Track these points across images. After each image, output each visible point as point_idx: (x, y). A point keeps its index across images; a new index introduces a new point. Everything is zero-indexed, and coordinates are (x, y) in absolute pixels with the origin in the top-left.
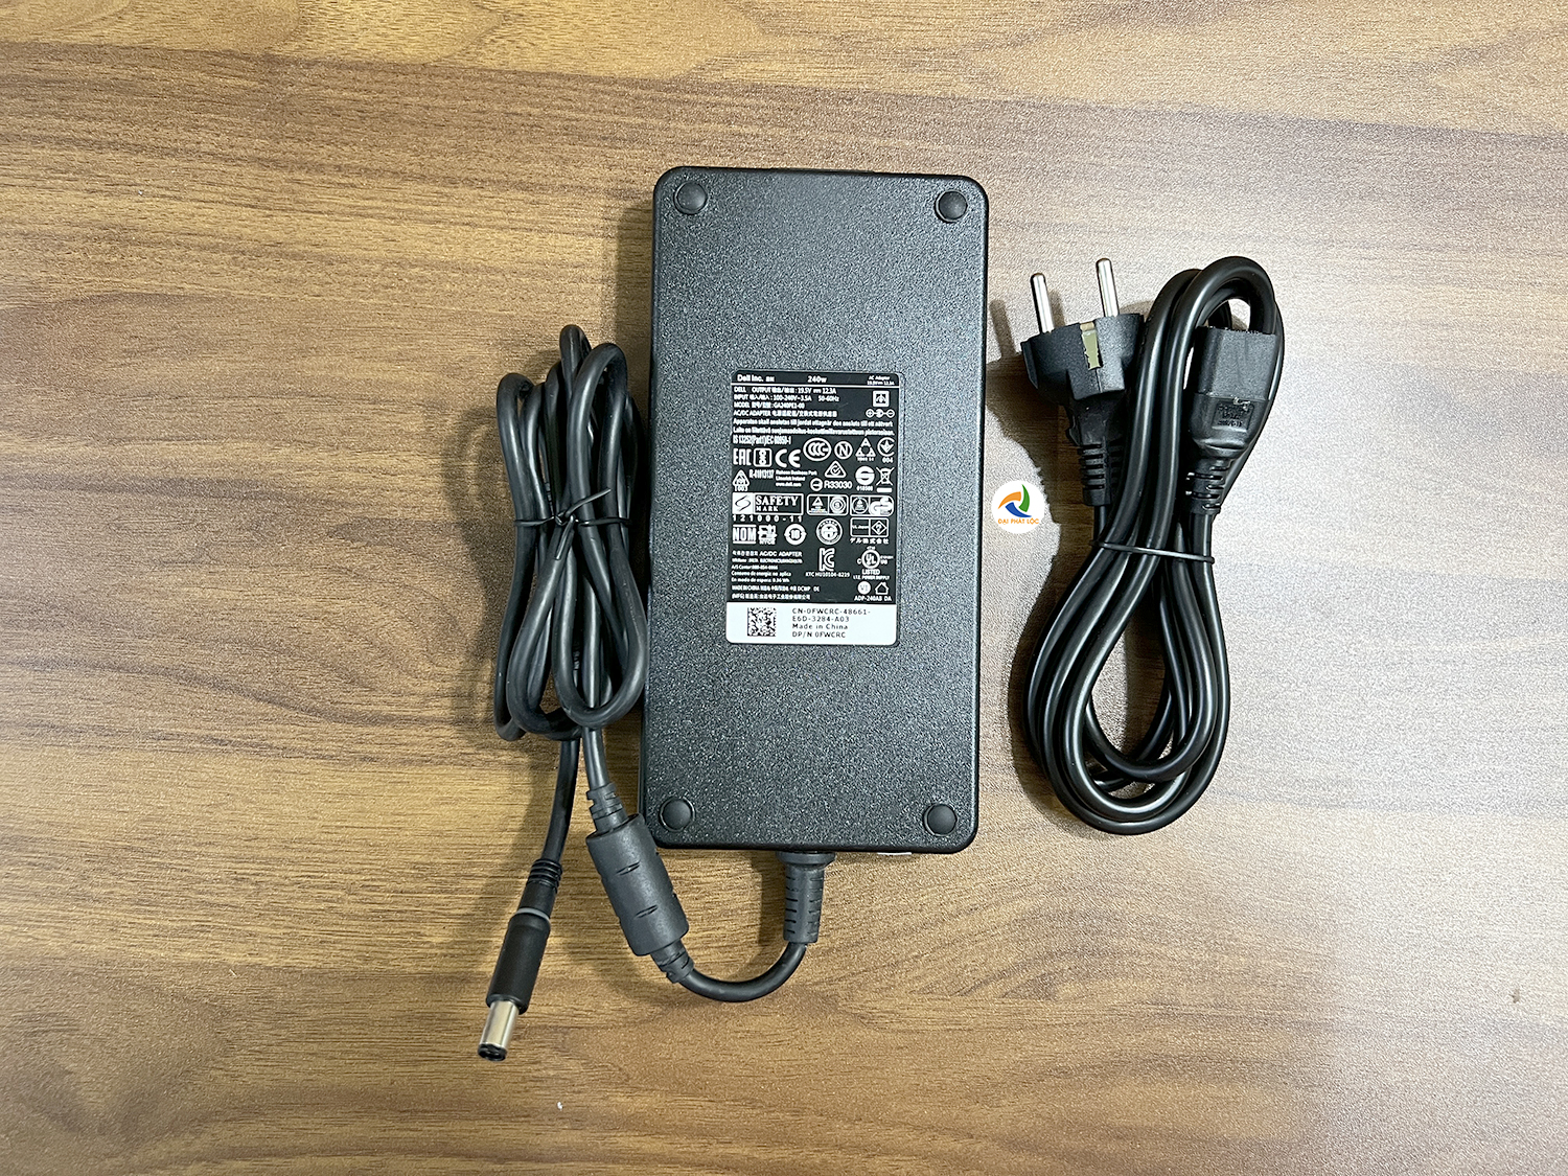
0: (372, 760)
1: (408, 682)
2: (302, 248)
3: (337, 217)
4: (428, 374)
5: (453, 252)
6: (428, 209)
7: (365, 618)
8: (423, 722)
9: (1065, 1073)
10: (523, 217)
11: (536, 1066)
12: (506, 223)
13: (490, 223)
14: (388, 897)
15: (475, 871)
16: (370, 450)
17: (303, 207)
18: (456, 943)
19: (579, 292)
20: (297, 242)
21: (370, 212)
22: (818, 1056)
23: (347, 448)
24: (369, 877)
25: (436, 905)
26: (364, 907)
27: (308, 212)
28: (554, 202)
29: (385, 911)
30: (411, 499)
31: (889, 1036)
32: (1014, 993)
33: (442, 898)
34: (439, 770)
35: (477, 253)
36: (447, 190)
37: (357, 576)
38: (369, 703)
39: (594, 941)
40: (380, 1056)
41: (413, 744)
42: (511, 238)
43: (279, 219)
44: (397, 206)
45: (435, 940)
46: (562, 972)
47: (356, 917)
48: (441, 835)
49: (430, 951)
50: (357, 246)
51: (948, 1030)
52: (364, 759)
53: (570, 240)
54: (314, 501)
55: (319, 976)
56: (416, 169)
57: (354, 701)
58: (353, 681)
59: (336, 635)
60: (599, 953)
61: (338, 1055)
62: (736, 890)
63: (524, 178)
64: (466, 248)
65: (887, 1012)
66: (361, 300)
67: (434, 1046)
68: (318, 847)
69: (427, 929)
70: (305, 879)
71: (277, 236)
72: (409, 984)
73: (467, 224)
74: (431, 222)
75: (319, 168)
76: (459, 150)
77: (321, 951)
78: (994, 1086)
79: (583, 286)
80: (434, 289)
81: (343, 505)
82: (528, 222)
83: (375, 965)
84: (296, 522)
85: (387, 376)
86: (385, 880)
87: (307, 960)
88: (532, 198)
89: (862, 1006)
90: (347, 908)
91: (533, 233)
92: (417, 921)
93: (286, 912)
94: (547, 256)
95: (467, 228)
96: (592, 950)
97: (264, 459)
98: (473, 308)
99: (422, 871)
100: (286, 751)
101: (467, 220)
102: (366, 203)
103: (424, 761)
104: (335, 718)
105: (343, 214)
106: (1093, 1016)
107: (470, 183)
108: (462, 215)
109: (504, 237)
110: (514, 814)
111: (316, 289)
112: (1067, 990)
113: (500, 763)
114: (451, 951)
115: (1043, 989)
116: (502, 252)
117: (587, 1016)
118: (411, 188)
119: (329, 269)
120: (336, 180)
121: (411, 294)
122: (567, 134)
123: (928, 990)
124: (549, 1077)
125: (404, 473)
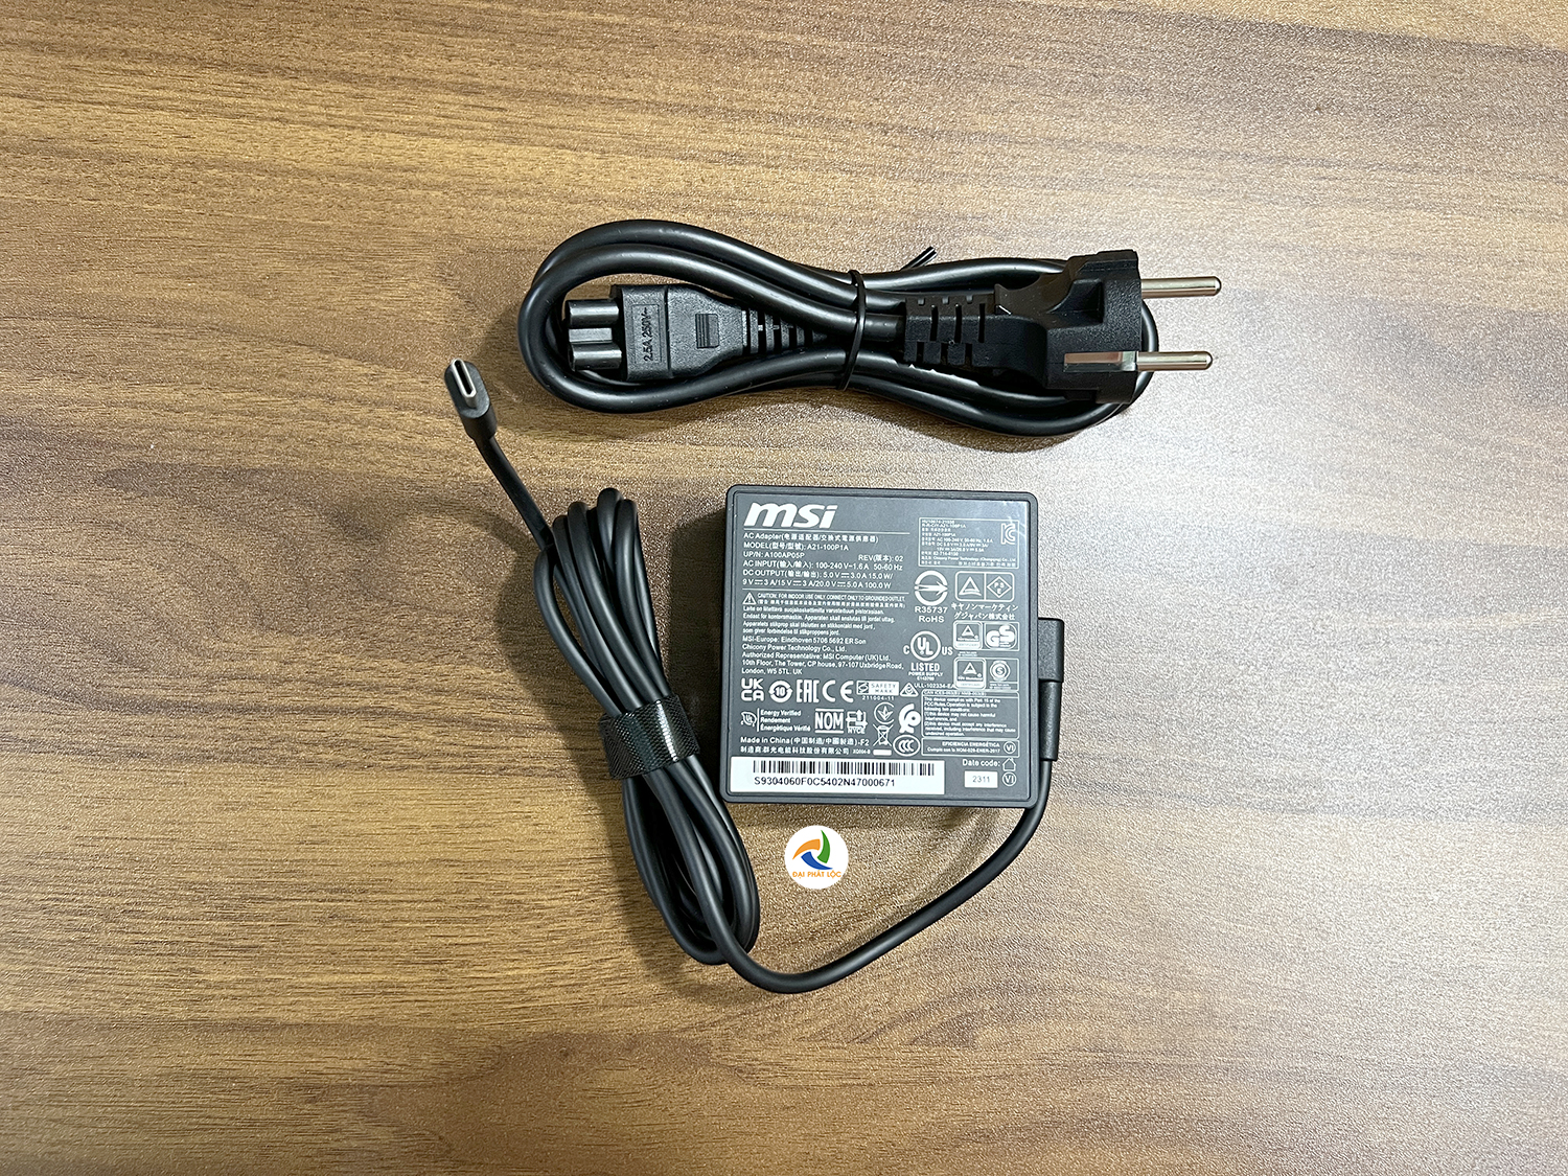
0: (142, 755)
1: (188, 660)
2: (76, 143)
3: (119, 108)
4: (224, 293)
5: (259, 151)
6: (231, 101)
7: (138, 583)
8: (206, 710)
9: (987, 1137)
10: (343, 113)
11: (337, 1136)
12: (323, 119)
13: (305, 119)
14: (155, 924)
15: (264, 892)
16: (150, 382)
17: (80, 97)
18: (239, 981)
19: (410, 201)
20: (71, 138)
21: (160, 103)
22: (684, 1119)
23: (123, 379)
24: (132, 900)
25: (215, 934)
26: (125, 937)
27: (86, 103)
28: (383, 96)
29: (152, 942)
30: (200, 441)
31: (774, 1094)
32: (925, 1039)
33: (222, 926)
34: (225, 768)
35: (286, 154)
36: (253, 80)
37: (130, 533)
38: (141, 686)
39: (412, 979)
40: (141, 1125)
41: (193, 737)
42: (328, 136)
43: (52, 111)
44: (192, 97)
45: (213, 978)
46: (372, 1018)
47: (116, 950)
48: (223, 847)
49: (209, 992)
50: (144, 143)
51: (845, 1085)
52: (131, 755)
53: (400, 139)
54: (81, 442)
55: (67, 1024)
56: (216, 54)
57: (119, 684)
58: (120, 660)
59: (100, 603)
60: (416, 993)
61: (86, 1121)
62: (587, 916)
63: (346, 68)
64: (275, 147)
65: (771, 1064)
66: (146, 206)
67: (209, 1112)
68: (71, 862)
69: (201, 964)
70: (53, 903)
71: (48, 130)
72: (180, 1034)
73: (277, 120)
74: (233, 116)
75: (103, 52)
76: (271, 33)
77: (69, 993)
78: (900, 1153)
79: (415, 192)
80: (235, 195)
81: (117, 446)
82: (352, 118)
83: (137, 1009)
84: (55, 467)
85: (175, 295)
86: (152, 904)
87: (51, 1003)
88: (356, 91)
89: (740, 1057)
90: (104, 938)
91: (356, 131)
92: (193, 954)
93: (27, 943)
94: (371, 157)
95: (277, 124)
96: (409, 990)
97: (21, 391)
98: (282, 216)
99: (199, 892)
100: (33, 745)
101: (276, 115)
102: (156, 93)
103: (206, 757)
104: (98, 704)
105: (127, 105)
106: (1020, 1067)
107: (282, 72)
108: (273, 109)
109: (321, 135)
110: (314, 823)
111: (92, 192)
112: (988, 1034)
113: (299, 760)
114: (231, 992)
115: (960, 1034)
116: (317, 152)
117: (400, 1072)
118: (211, 76)
119: (109, 169)
120: (122, 65)
121: (208, 199)
122: (399, 19)
123: (822, 1035)
124: (351, 1150)
125: (191, 409)
